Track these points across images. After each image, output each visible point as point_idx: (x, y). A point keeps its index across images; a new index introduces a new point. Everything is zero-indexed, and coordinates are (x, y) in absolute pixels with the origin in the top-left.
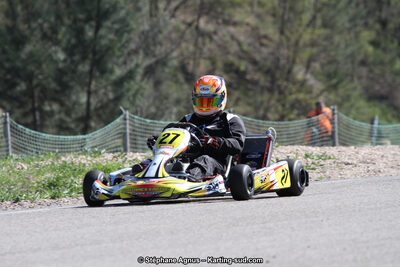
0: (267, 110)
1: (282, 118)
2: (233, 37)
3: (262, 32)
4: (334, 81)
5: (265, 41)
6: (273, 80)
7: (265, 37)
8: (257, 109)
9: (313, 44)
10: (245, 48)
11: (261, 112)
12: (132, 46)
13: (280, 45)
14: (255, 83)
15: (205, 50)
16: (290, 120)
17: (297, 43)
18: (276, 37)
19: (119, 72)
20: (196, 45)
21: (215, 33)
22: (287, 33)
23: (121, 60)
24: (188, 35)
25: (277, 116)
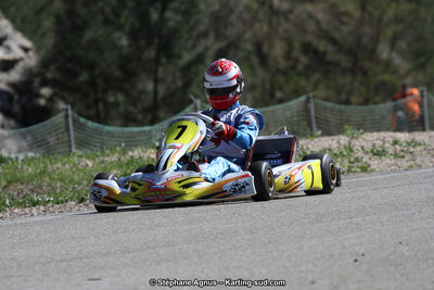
0: (350, 93)
1: (366, 102)
2: (310, 16)
3: (342, 9)
4: (422, 60)
5: (345, 19)
6: (356, 61)
7: (346, 14)
8: (339, 92)
9: (398, 20)
10: (324, 26)
11: (343, 96)
12: (201, 28)
13: (361, 22)
14: (337, 64)
15: (281, 30)
16: (376, 103)
17: (380, 19)
18: (357, 14)
19: (187, 57)
20: (270, 24)
21: (291, 11)
22: (370, 8)
23: (190, 43)
24: (261, 15)
25: (361, 100)
